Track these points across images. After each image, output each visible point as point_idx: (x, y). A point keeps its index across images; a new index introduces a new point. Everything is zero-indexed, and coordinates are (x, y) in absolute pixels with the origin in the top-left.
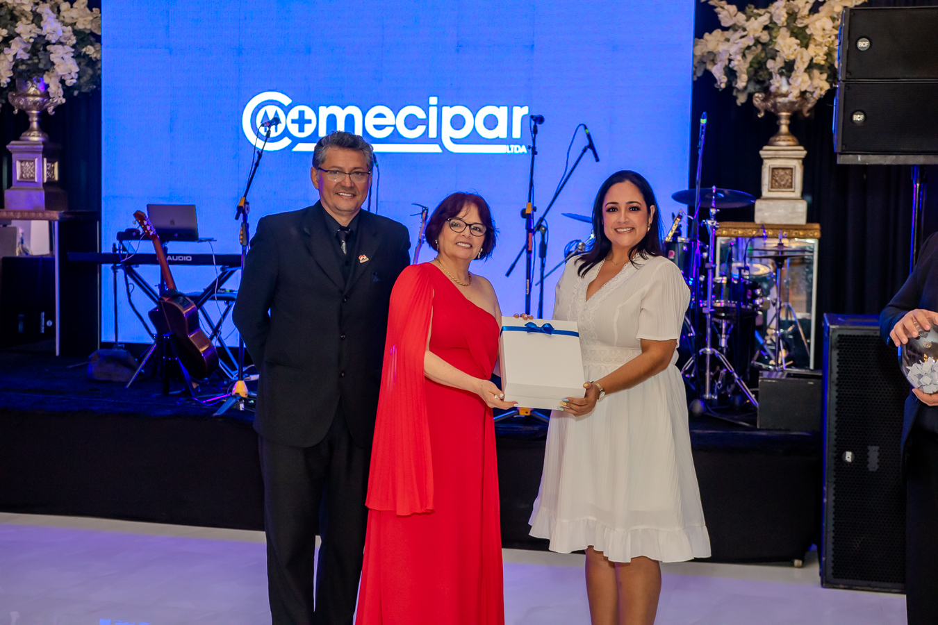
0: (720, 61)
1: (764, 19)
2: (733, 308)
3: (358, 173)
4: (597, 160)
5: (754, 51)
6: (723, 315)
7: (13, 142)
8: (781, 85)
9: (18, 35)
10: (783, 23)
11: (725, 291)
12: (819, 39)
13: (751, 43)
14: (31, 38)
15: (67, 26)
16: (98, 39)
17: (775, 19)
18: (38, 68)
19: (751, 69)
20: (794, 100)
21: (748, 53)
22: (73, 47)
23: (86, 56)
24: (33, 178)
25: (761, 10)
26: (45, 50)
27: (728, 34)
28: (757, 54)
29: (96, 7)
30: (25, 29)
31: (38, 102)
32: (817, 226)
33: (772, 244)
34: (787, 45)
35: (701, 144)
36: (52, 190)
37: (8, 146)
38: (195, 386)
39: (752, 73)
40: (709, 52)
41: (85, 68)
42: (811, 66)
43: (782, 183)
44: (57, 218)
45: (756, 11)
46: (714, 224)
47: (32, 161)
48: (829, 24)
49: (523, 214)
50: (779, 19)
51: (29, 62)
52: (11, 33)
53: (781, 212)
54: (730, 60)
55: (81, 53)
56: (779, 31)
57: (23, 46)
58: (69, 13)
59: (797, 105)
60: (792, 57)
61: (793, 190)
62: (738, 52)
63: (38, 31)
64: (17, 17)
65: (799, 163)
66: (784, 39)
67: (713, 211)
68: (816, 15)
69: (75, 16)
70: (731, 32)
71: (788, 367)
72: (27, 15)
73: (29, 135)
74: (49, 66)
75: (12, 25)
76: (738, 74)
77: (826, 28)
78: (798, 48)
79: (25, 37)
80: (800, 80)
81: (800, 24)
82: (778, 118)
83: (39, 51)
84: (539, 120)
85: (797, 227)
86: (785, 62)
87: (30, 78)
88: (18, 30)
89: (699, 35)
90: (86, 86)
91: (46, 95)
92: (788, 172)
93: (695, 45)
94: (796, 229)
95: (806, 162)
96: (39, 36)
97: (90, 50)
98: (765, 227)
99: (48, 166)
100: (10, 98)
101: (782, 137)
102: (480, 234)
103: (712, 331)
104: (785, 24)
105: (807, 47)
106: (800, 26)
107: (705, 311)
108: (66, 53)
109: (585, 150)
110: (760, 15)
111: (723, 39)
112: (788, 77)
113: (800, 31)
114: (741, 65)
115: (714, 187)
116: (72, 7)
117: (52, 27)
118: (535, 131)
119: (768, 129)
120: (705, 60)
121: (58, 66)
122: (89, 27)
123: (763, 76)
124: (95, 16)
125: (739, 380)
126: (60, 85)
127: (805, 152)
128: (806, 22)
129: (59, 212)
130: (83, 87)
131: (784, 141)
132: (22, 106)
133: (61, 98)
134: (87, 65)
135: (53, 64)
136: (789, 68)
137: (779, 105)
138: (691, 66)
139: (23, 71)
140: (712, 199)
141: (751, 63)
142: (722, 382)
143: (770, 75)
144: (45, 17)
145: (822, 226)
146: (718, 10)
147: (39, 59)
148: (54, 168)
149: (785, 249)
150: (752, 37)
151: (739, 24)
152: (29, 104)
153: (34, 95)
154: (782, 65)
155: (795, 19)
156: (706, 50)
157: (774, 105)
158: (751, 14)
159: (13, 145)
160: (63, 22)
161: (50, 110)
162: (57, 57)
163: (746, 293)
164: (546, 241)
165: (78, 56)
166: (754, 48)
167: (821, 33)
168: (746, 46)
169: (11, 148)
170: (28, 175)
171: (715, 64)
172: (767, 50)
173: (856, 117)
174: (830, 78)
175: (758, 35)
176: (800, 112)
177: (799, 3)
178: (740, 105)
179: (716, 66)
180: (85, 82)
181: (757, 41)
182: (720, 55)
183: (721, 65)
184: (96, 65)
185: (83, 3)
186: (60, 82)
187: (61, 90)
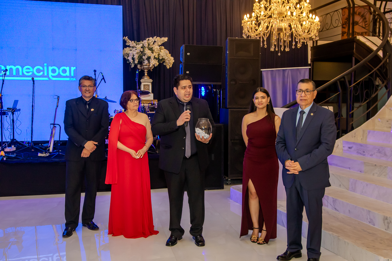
1: (141, 45)
3: (91, 86)
4: (105, 83)
10: (146, 46)
12: (156, 51)
13: (138, 52)
17: (144, 45)
19: (139, 58)
20: (151, 66)
21: (138, 54)
27: (131, 48)
28: (140, 55)
32: (157, 100)
34: (148, 52)
40: (127, 53)
42: (155, 58)
43: (147, 89)
45: (138, 43)
48: (158, 47)
54: (134, 56)
56: (145, 48)
59: (149, 68)
60: (150, 56)
61: (149, 91)
66: (147, 50)
68: (155, 45)
76: (135, 59)
78: (151, 53)
80: (153, 62)
82: (144, 71)
85: (152, 101)
89: (124, 49)
92: (148, 86)
93: (123, 51)
95: (152, 83)
105: (153, 53)
109: (102, 80)
110: (140, 44)
111: (129, 50)
112: (149, 61)
113: (151, 49)
114: (136, 56)
118: (95, 74)
119: (142, 74)
123: (142, 60)
127: (152, 81)
128: (152, 46)
131: (146, 77)
136: (149, 58)
138: (123, 57)
141: (138, 56)
143: (144, 60)
145: (158, 100)
146: (128, 42)
150: (138, 50)
151: (134, 46)
154: (147, 57)
155: (149, 45)
156: (125, 53)
157: (144, 68)
172: (142, 53)
173: (187, 72)
174: (158, 61)
175: (140, 49)
176: (150, 70)
177: (150, 41)
178: (132, 67)
179: (129, 57)
181: (140, 51)
182: (130, 54)
183: (131, 57)
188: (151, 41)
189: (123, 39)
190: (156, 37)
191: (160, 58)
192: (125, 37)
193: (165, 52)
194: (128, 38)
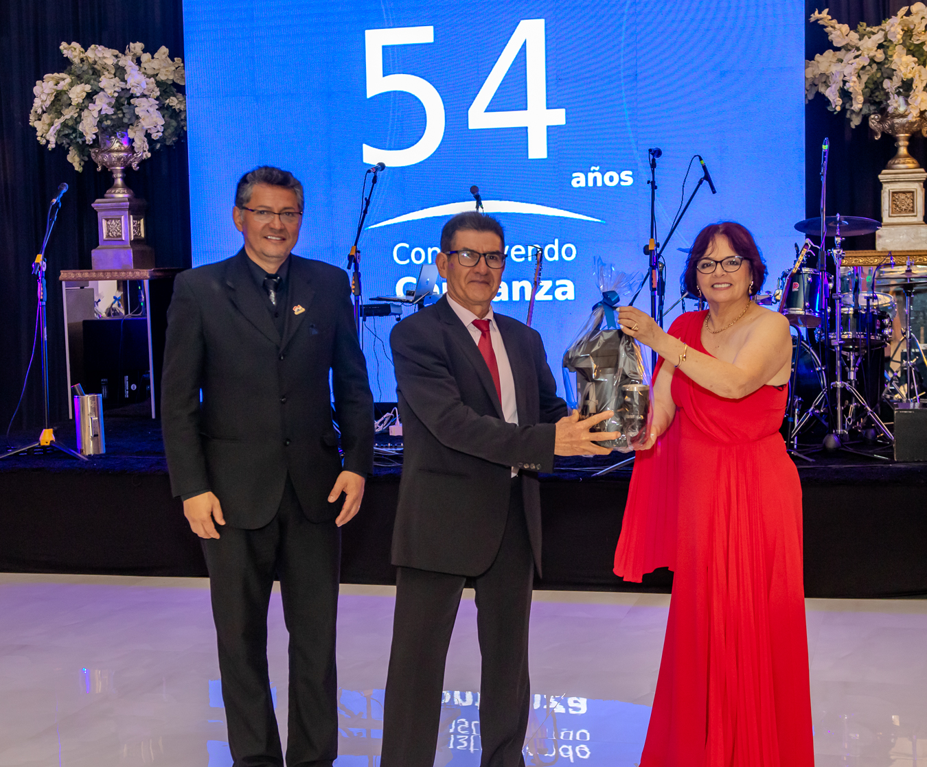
0: (834, 83)
1: (879, 38)
2: (862, 339)
3: (288, 214)
4: (714, 192)
5: (868, 71)
6: (851, 347)
7: (97, 200)
8: (899, 106)
9: (102, 90)
10: (899, 41)
11: (852, 321)
13: (866, 64)
14: (115, 92)
15: (150, 78)
16: (181, 89)
17: (889, 37)
18: (123, 122)
19: (867, 89)
20: (914, 120)
21: (863, 74)
22: (157, 99)
23: (169, 107)
24: (121, 236)
25: (874, 27)
26: (129, 104)
27: (839, 54)
28: (873, 75)
29: (178, 57)
30: (109, 83)
31: (122, 157)
33: (900, 271)
34: (904, 64)
35: (823, 171)
36: (139, 247)
37: (93, 205)
39: (868, 94)
40: (822, 74)
41: (170, 120)
43: (904, 207)
44: (149, 276)
45: (868, 29)
46: (840, 253)
47: (118, 219)
49: (646, 250)
50: (896, 37)
51: (114, 117)
52: (95, 88)
53: (903, 237)
54: (845, 82)
55: (164, 105)
56: (894, 49)
57: (107, 101)
58: (150, 64)
59: (916, 126)
60: (910, 76)
61: (915, 214)
62: (853, 73)
63: (123, 85)
64: (99, 71)
65: (920, 186)
66: (900, 56)
67: (838, 240)
69: (156, 67)
70: (843, 51)
71: (921, 397)
72: (109, 69)
73: (114, 193)
74: (134, 118)
75: (95, 80)
76: (852, 96)
78: (917, 67)
79: (109, 91)
80: (919, 99)
81: (915, 40)
82: (896, 140)
83: (124, 105)
84: (657, 153)
86: (903, 81)
87: (114, 134)
88: (101, 85)
89: (810, 56)
90: (170, 138)
91: (132, 150)
92: (908, 195)
93: (806, 67)
94: (920, 256)
96: (123, 89)
97: (173, 101)
99: (134, 224)
100: (93, 154)
101: (902, 160)
103: (842, 364)
104: (901, 42)
105: (924, 64)
106: (915, 43)
107: (834, 343)
108: (151, 106)
109: (701, 182)
110: (874, 33)
111: (835, 60)
112: (907, 97)
113: (917, 48)
114: (856, 87)
115: (838, 215)
116: (153, 58)
117: (136, 80)
118: (653, 165)
119: (885, 151)
120: (816, 83)
121: (143, 119)
122: (171, 77)
123: (880, 97)
124: (177, 66)
125: (871, 413)
126: (146, 139)
127: (925, 175)
128: (923, 38)
129: (149, 270)
130: (167, 140)
131: (904, 163)
132: (106, 163)
133: (147, 152)
134: (171, 117)
135: (137, 117)
136: (906, 87)
137: (896, 125)
138: (803, 90)
139: (108, 126)
140: (836, 227)
141: (866, 83)
142: (852, 417)
143: (887, 95)
144: (128, 69)
146: (827, 30)
147: (124, 114)
148: (140, 224)
149: (913, 276)
150: (866, 56)
151: (851, 43)
152: (113, 159)
153: (118, 151)
154: (900, 84)
155: (911, 36)
156: (818, 72)
157: (892, 126)
158: (864, 32)
159: (98, 204)
160: (145, 73)
161: (134, 165)
162: (142, 111)
163: (873, 324)
164: (664, 278)
165: (162, 108)
166: (868, 68)
168: (861, 66)
169: (97, 207)
170: (114, 233)
171: (828, 86)
172: (883, 69)
175: (872, 54)
176: (919, 132)
177: (914, 19)
178: (854, 127)
179: (829, 88)
180: (169, 135)
181: (872, 60)
182: (834, 77)
183: (835, 88)
184: (180, 116)
185: (164, 53)
186: (145, 136)
187: (146, 144)
188: (920, 16)
189: (812, 20)
192: (820, 13)
194: (828, 14)
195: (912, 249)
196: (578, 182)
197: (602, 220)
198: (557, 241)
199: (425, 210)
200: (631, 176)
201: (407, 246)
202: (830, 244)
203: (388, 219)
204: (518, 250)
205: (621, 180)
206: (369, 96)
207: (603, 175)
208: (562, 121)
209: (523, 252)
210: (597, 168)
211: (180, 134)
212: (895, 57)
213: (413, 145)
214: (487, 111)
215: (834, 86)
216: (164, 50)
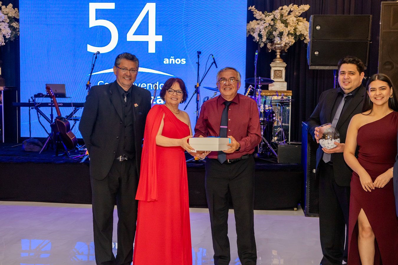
1: (272, 17)
2: (266, 121)
4: (217, 67)
5: (268, 28)
6: (262, 123)
8: (278, 41)
11: (263, 114)
12: (291, 24)
15: (5, 15)
16: (17, 20)
17: (275, 17)
19: (267, 34)
20: (283, 46)
21: (266, 29)
22: (8, 23)
23: (12, 26)
25: (270, 13)
27: (258, 22)
28: (270, 29)
29: (16, 8)
32: (291, 91)
34: (280, 26)
35: (256, 62)
38: (69, 152)
39: (268, 36)
40: (252, 28)
41: (12, 31)
42: (289, 34)
43: (278, 76)
44: (3, 90)
45: (268, 14)
46: (260, 91)
48: (295, 19)
50: (278, 17)
53: (278, 86)
54: (260, 32)
55: (10, 25)
56: (277, 21)
58: (5, 10)
59: (283, 48)
60: (282, 31)
61: (282, 78)
62: (263, 28)
65: (284, 69)
66: (279, 24)
67: (260, 86)
68: (290, 15)
69: (8, 11)
70: (259, 21)
76: (262, 36)
77: (294, 20)
78: (284, 27)
80: (285, 39)
81: (284, 18)
82: (276, 52)
84: (200, 53)
85: (284, 92)
86: (280, 32)
89: (248, 22)
92: (280, 72)
93: (247, 25)
94: (284, 93)
95: (286, 68)
97: (14, 24)
98: (278, 92)
101: (278, 59)
102: (180, 94)
104: (280, 19)
105: (287, 27)
108: (6, 26)
109: (212, 64)
110: (270, 15)
111: (256, 23)
112: (281, 38)
113: (285, 21)
114: (264, 33)
115: (260, 77)
116: (6, 8)
118: (199, 57)
119: (272, 56)
120: (250, 31)
121: (3, 30)
122: (14, 15)
123: (272, 37)
124: (16, 11)
125: (270, 146)
126: (3, 38)
127: (286, 65)
128: (287, 18)
129: (4, 87)
131: (278, 61)
133: (4, 43)
134: (13, 30)
136: (281, 34)
140: (259, 82)
141: (267, 32)
142: (262, 148)
143: (274, 37)
145: (292, 91)
146: (254, 13)
149: (284, 99)
150: (268, 23)
151: (262, 18)
154: (279, 33)
155: (283, 17)
156: (251, 27)
157: (275, 48)
158: (267, 15)
160: (3, 13)
162: (2, 27)
165: (10, 27)
166: (268, 27)
167: (292, 22)
168: (266, 26)
171: (254, 33)
172: (273, 27)
173: (316, 53)
174: (295, 38)
175: (269, 22)
176: (284, 50)
177: (284, 11)
178: (261, 47)
179: (255, 33)
180: (12, 37)
181: (270, 25)
182: (256, 29)
183: (257, 33)
184: (16, 30)
185: (11, 6)
186: (3, 37)
187: (3, 40)
188: (286, 10)
189: (249, 9)
190: (293, 5)
191: (298, 34)
192: (252, 7)
193: (304, 25)
194: (254, 7)
195: (281, 90)
196: (166, 62)
197: (174, 76)
198: (158, 82)
199: (110, 69)
200: (185, 61)
201: (103, 82)
202: (257, 88)
203: (96, 72)
204: (144, 85)
205: (181, 62)
206: (90, 27)
207: (175, 60)
208: (161, 40)
209: (146, 86)
210: (173, 57)
211: (16, 37)
212: (277, 24)
213: (106, 45)
214: (134, 35)
215: (256, 33)
216: (11, 5)
